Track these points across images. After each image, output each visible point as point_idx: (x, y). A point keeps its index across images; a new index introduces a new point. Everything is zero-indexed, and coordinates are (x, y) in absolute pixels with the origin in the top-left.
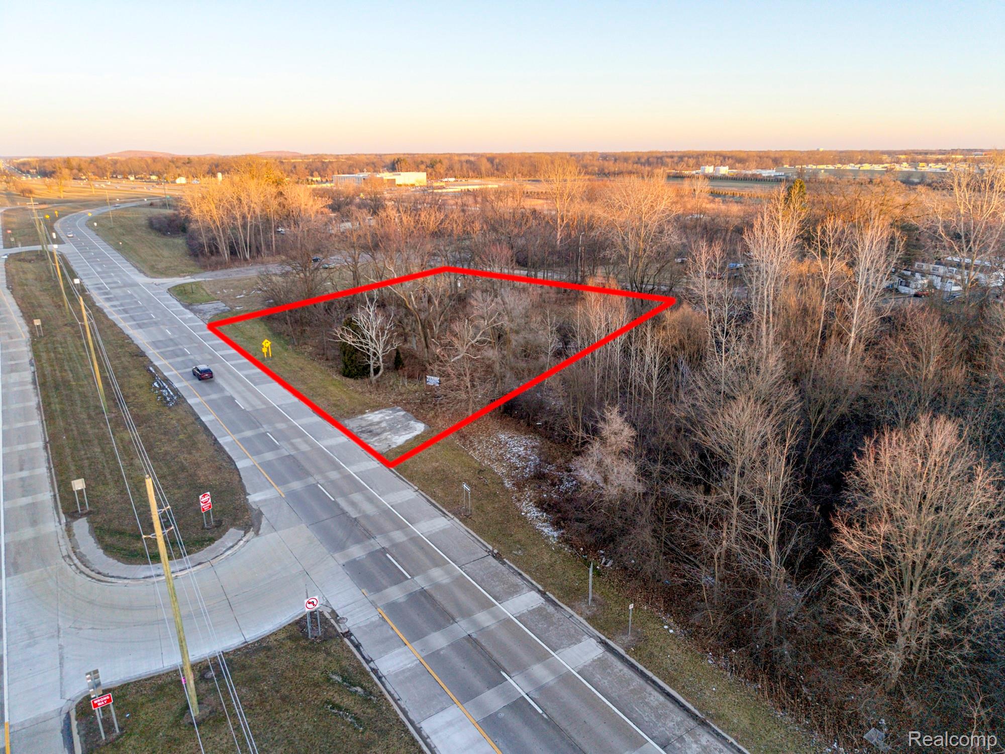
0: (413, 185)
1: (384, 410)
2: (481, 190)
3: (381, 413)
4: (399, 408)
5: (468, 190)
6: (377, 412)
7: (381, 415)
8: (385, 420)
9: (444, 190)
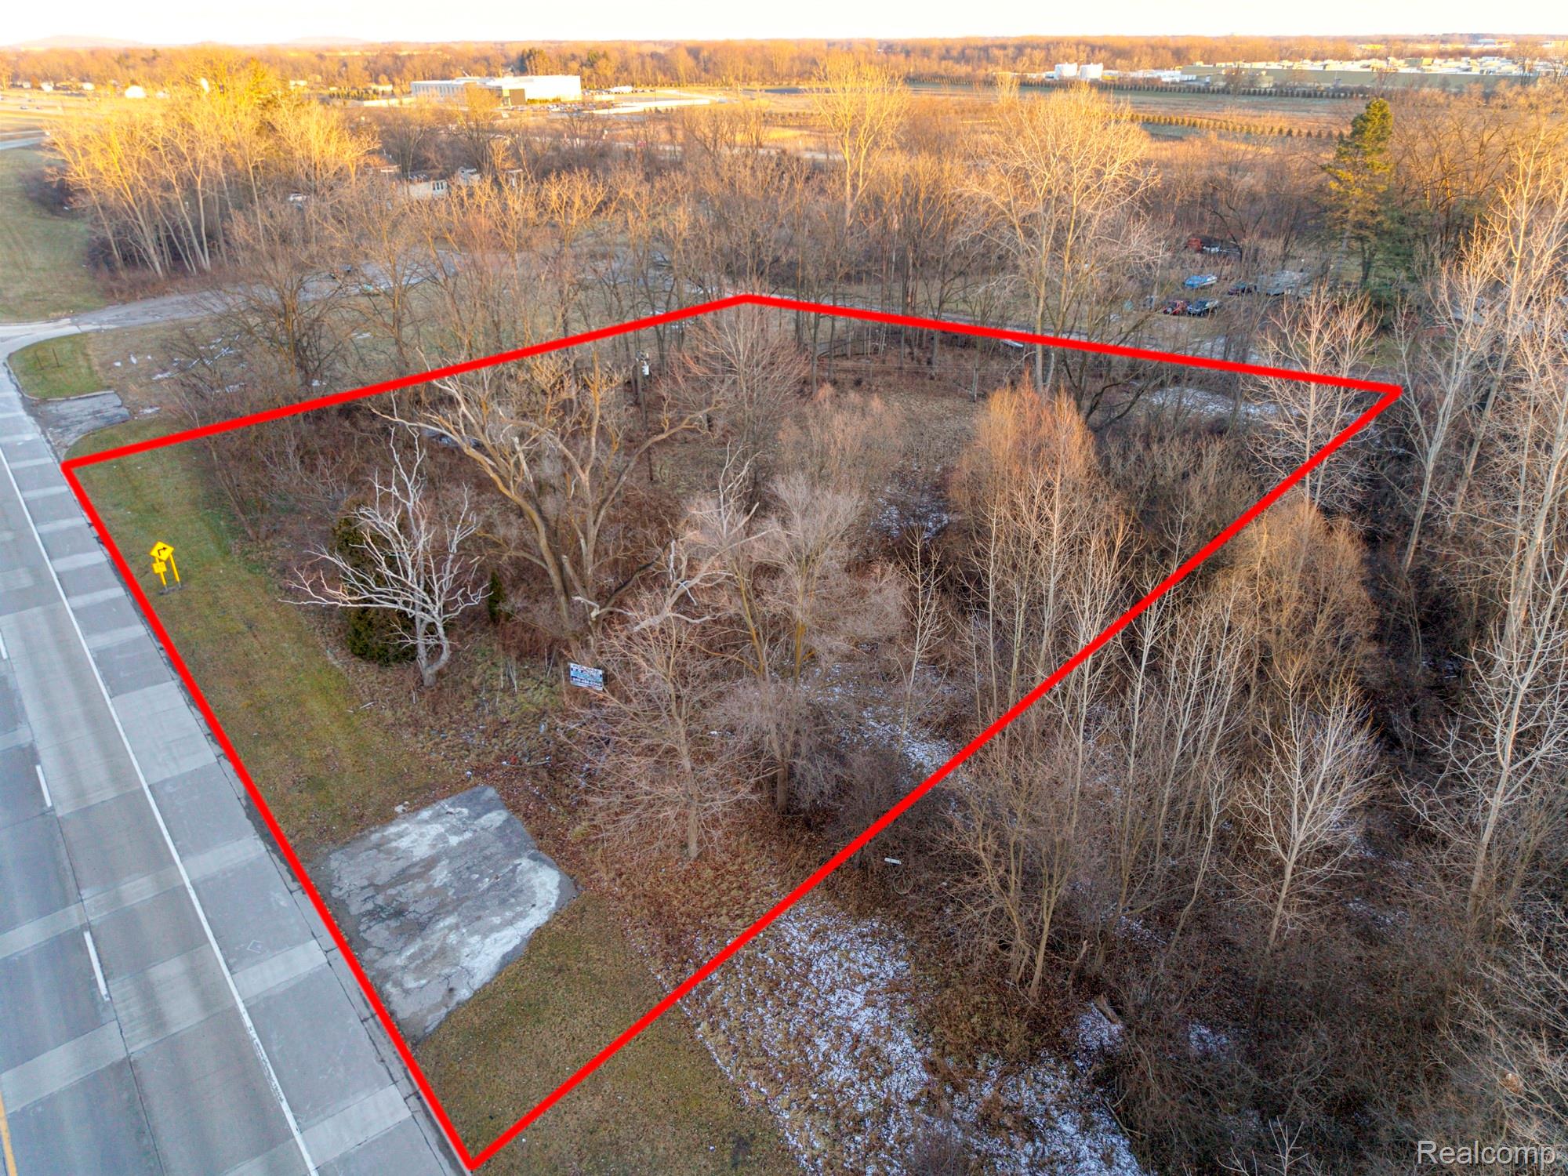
0: (557, 101)
1: (445, 805)
2: (681, 110)
3: (437, 817)
4: (491, 792)
5: (657, 111)
6: (425, 814)
7: (436, 829)
8: (448, 853)
9: (613, 111)
